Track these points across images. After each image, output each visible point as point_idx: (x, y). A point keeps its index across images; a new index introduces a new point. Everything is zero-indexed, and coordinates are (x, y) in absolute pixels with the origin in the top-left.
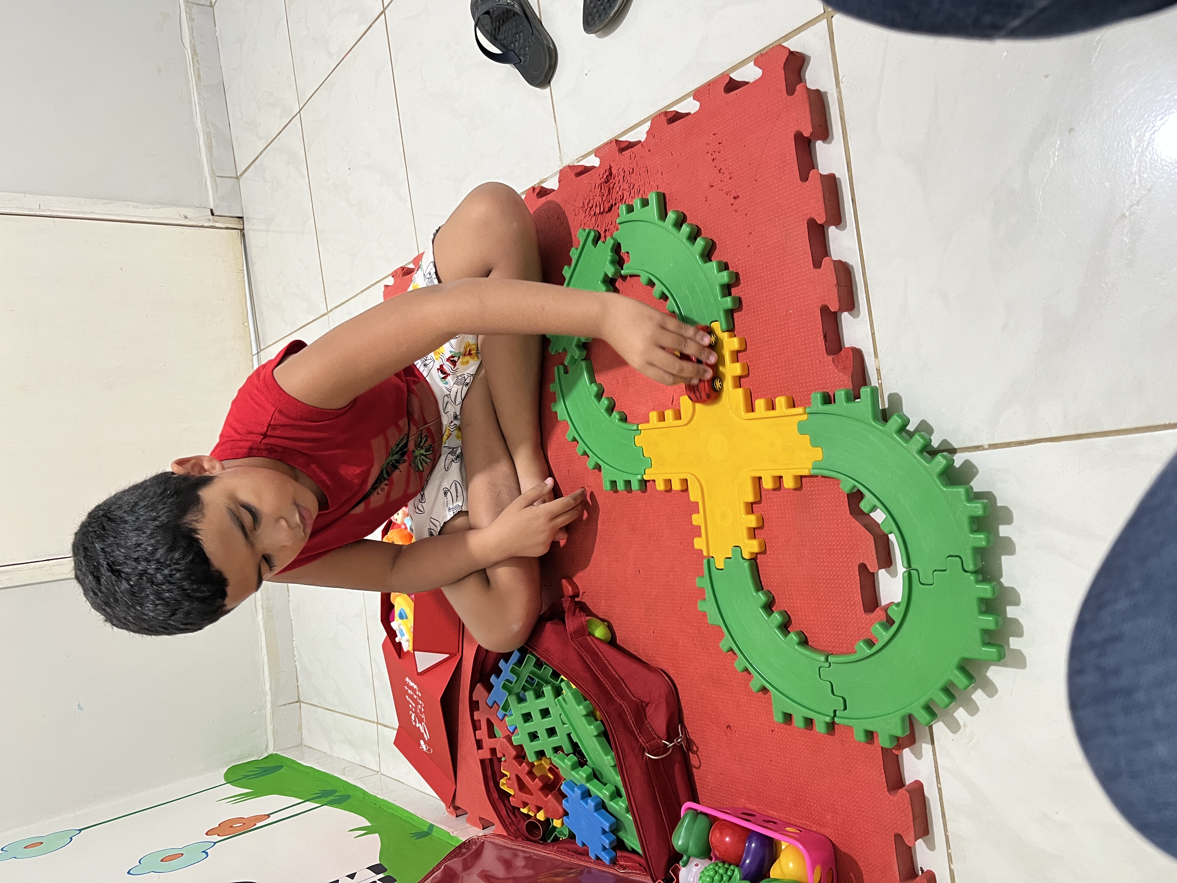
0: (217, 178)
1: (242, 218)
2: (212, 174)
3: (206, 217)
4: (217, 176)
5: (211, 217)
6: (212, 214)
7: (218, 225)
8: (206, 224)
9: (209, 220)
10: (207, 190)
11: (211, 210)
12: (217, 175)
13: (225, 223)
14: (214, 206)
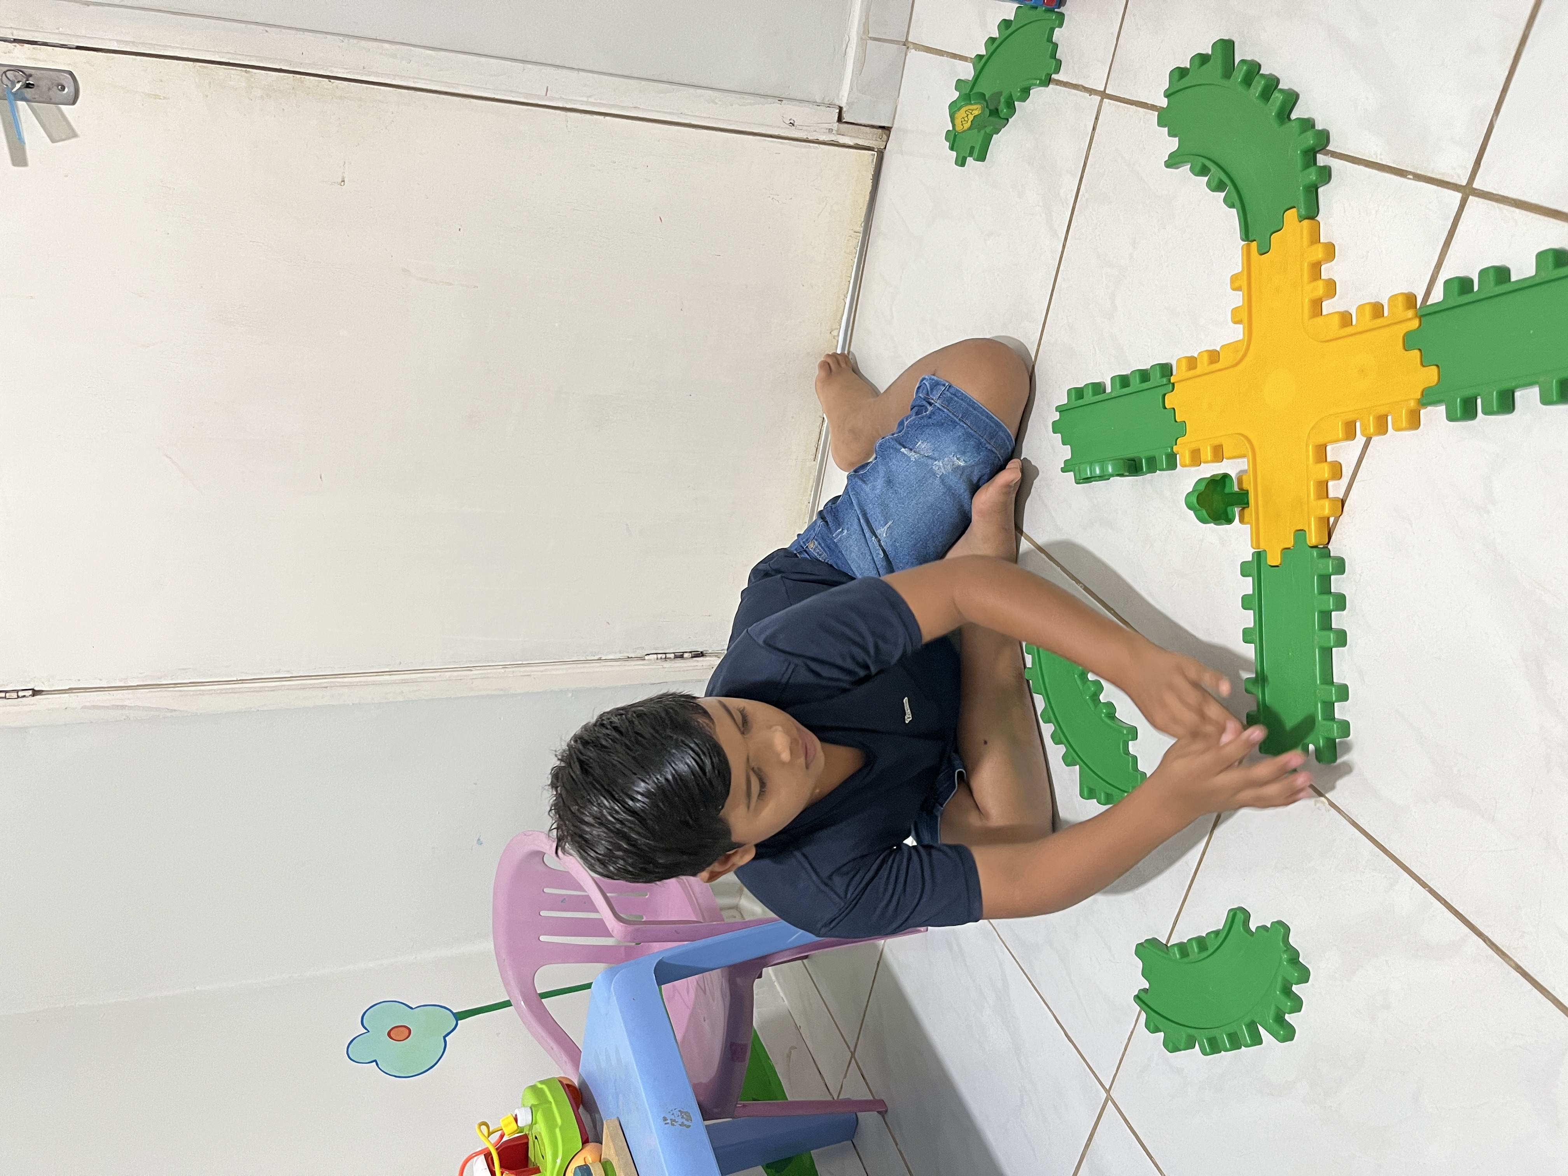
0: (870, 42)
1: (887, 129)
2: (864, 32)
3: (827, 126)
4: (870, 38)
5: (836, 125)
6: (840, 119)
7: (842, 140)
8: (822, 138)
9: (831, 130)
10: (844, 65)
11: (841, 109)
12: (870, 35)
13: (857, 137)
14: (847, 103)
